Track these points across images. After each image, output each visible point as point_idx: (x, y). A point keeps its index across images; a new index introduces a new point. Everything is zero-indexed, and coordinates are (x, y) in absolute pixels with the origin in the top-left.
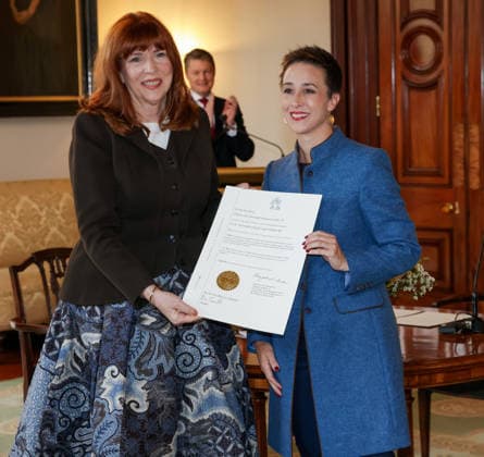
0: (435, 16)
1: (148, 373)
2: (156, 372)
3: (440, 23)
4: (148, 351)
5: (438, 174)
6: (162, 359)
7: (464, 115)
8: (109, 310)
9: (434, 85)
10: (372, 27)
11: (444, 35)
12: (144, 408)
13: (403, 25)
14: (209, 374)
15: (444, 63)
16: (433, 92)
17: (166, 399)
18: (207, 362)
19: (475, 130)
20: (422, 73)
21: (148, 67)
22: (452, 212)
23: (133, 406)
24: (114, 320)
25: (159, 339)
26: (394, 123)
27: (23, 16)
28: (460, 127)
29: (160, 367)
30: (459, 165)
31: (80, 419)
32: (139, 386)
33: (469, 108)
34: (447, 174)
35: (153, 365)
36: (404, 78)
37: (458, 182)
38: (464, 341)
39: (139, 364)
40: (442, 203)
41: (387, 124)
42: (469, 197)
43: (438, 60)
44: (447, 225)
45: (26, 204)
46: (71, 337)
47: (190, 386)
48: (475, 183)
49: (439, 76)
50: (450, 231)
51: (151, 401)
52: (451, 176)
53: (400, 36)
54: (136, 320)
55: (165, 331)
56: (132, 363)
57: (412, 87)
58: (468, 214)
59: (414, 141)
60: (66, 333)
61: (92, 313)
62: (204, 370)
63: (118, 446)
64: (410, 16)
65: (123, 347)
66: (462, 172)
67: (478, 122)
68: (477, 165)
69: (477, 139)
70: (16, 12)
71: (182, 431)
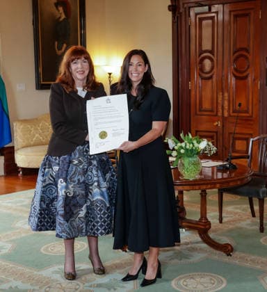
0: (212, 52)
1: (74, 182)
2: (77, 181)
3: (213, 55)
4: (74, 173)
5: (212, 111)
6: (80, 177)
8: (61, 158)
9: (211, 78)
10: (188, 56)
11: (215, 59)
12: (72, 195)
13: (200, 55)
14: (96, 184)
15: (215, 70)
16: (210, 81)
17: (80, 191)
18: (96, 179)
19: (226, 95)
20: (207, 73)
21: (79, 66)
22: (217, 125)
23: (68, 194)
24: (62, 161)
25: (79, 169)
26: (196, 92)
27: (60, 52)
28: (221, 93)
29: (79, 180)
30: (220, 108)
31: (54, 199)
32: (70, 186)
34: (215, 110)
35: (76, 179)
36: (200, 75)
37: (220, 114)
38: (226, 172)
39: (71, 178)
40: (214, 122)
41: (193, 93)
42: (224, 119)
43: (212, 68)
44: (215, 130)
46: (49, 168)
47: (91, 187)
48: (226, 114)
49: (213, 74)
50: (217, 132)
51: (75, 192)
52: (217, 113)
53: (198, 60)
54: (70, 162)
55: (81, 167)
56: (68, 178)
57: (203, 79)
58: (223, 126)
59: (203, 99)
60: (47, 166)
61: (56, 159)
62: (94, 182)
63: (63, 209)
64: (202, 52)
65: (65, 172)
66: (221, 110)
67: (228, 92)
68: (227, 108)
69: (227, 98)
70: (57, 51)
71: (89, 204)
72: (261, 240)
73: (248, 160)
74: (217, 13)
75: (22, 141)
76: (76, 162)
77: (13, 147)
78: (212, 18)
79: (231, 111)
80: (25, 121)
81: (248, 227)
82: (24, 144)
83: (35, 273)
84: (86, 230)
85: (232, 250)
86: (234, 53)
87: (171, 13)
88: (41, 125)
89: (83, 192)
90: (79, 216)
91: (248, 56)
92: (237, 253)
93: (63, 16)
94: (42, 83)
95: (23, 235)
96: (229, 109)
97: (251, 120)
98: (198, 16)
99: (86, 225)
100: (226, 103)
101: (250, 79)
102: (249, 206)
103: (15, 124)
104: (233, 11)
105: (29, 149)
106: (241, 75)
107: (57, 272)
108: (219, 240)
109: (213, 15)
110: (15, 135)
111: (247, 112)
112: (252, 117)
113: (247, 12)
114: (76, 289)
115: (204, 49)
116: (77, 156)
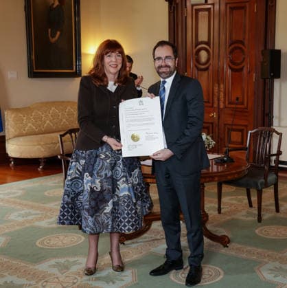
0: (208, 43)
1: (101, 176)
2: (104, 176)
3: (209, 46)
4: (101, 168)
5: (208, 102)
6: (107, 171)
7: (218, 81)
8: (88, 152)
9: (207, 69)
11: (211, 52)
12: (99, 190)
13: (196, 46)
14: (124, 179)
15: (211, 62)
16: (206, 72)
18: (124, 174)
19: (222, 86)
20: (203, 64)
22: (213, 116)
23: (95, 188)
25: (106, 164)
27: (53, 40)
28: (217, 85)
29: (106, 175)
30: (216, 99)
31: (79, 193)
32: (97, 181)
33: (220, 78)
34: (211, 102)
35: (103, 173)
36: (196, 66)
37: (215, 105)
39: (98, 173)
40: (209, 113)
42: (219, 111)
43: (208, 60)
44: (210, 121)
45: (54, 110)
46: (76, 162)
47: (119, 183)
48: (222, 106)
49: (209, 66)
50: (212, 123)
52: (213, 103)
53: (194, 51)
54: (97, 156)
55: (108, 161)
56: (95, 172)
57: (199, 70)
58: (219, 117)
60: (74, 160)
61: (82, 153)
62: (122, 177)
63: (88, 204)
64: (198, 43)
66: (217, 102)
67: (223, 83)
68: (222, 99)
69: (222, 90)
70: (51, 38)
71: (116, 199)
72: (257, 231)
73: (247, 152)
74: (213, 4)
75: (13, 130)
76: (103, 156)
77: (4, 137)
78: (209, 10)
79: (227, 103)
80: (17, 110)
81: (244, 218)
82: (17, 133)
83: (31, 267)
84: (112, 226)
85: (229, 242)
86: (230, 46)
87: (167, 3)
88: (33, 114)
89: (110, 187)
90: (105, 211)
91: (244, 48)
92: (233, 244)
93: (57, 3)
94: (35, 71)
95: (17, 228)
96: (225, 100)
97: (246, 112)
98: (195, 7)
99: (113, 221)
100: (222, 94)
101: (245, 71)
102: (246, 197)
103: (6, 113)
104: (229, 3)
105: (21, 139)
106: (236, 67)
107: (54, 266)
108: (216, 231)
109: (209, 6)
110: (6, 124)
111: (242, 104)
112: (247, 109)
113: (243, 5)
114: (74, 283)
115: (200, 40)
116: (104, 150)
